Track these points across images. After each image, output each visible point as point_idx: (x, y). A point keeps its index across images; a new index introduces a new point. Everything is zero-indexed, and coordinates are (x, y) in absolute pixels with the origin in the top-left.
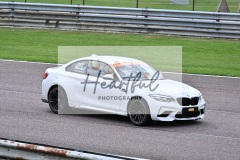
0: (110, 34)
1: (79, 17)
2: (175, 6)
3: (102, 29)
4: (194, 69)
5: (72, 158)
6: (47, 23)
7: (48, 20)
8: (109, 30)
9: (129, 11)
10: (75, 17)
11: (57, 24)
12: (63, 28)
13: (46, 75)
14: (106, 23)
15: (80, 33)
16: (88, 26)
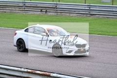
0: (72, 17)
1: (57, 8)
2: (104, 3)
3: (68, 14)
4: (113, 34)
5: (53, 77)
6: (41, 11)
7: (42, 10)
8: (72, 15)
9: (81, 5)
10: (55, 8)
11: (46, 12)
12: (49, 14)
13: (16, 34)
14: (70, 11)
15: (57, 16)
16: (61, 13)
